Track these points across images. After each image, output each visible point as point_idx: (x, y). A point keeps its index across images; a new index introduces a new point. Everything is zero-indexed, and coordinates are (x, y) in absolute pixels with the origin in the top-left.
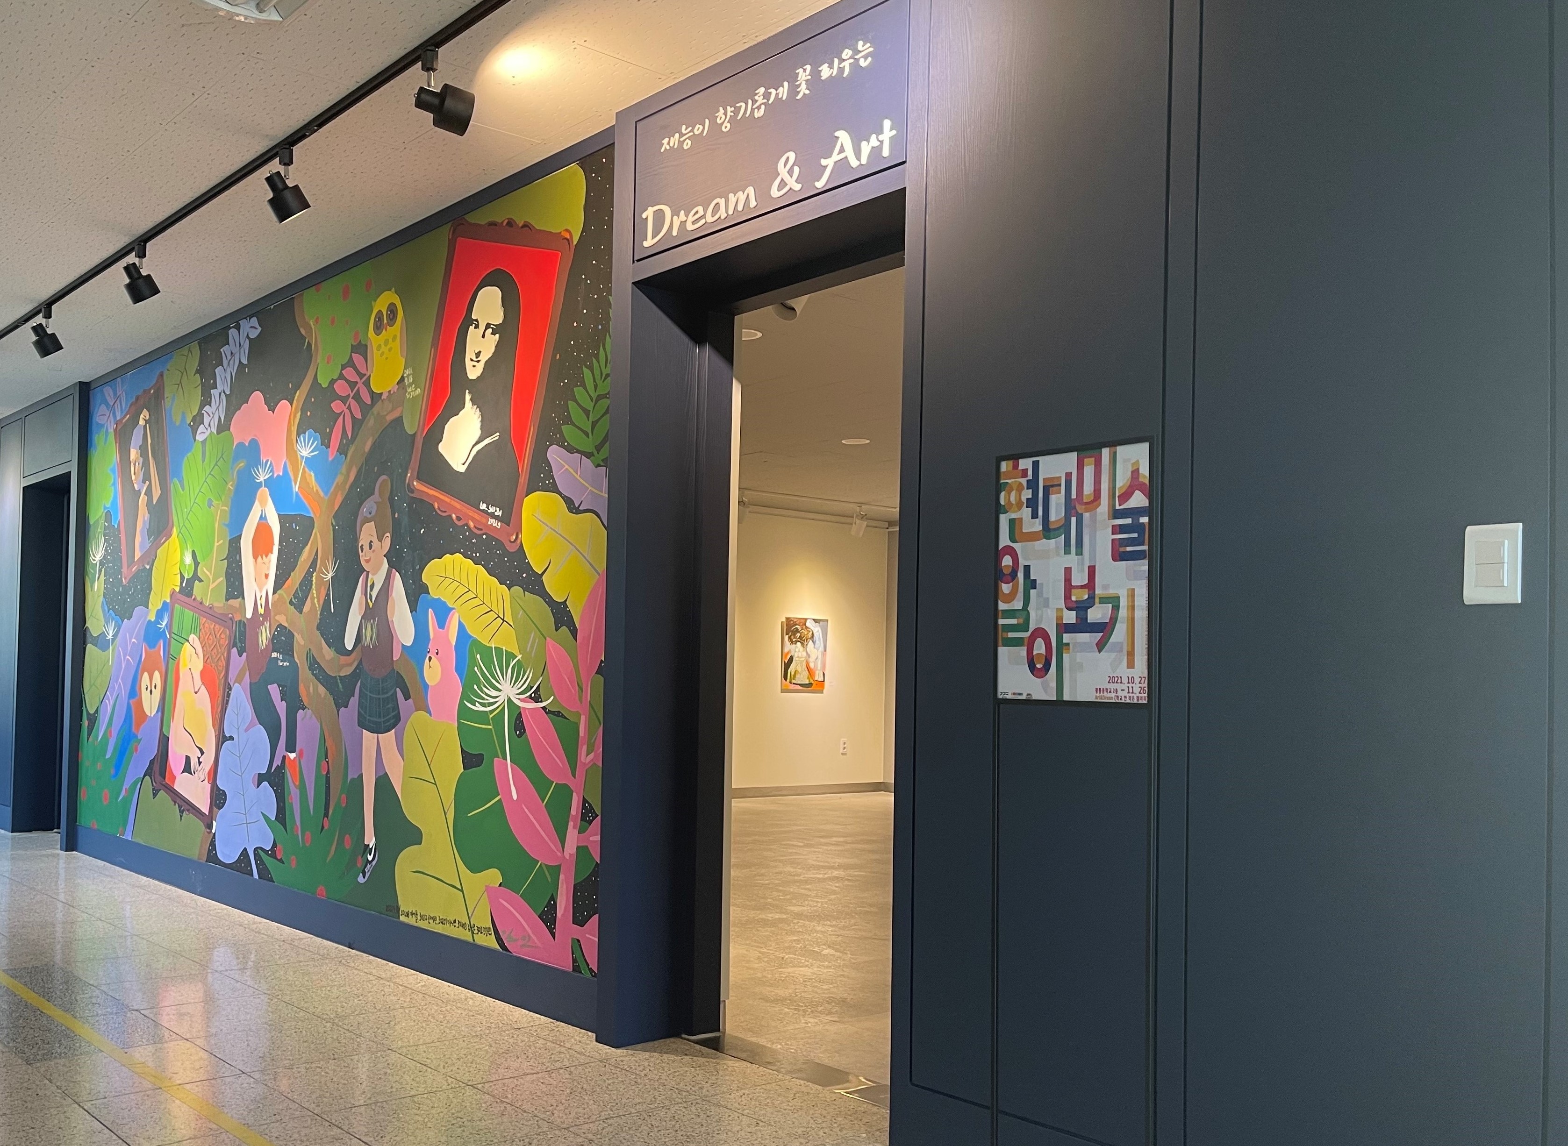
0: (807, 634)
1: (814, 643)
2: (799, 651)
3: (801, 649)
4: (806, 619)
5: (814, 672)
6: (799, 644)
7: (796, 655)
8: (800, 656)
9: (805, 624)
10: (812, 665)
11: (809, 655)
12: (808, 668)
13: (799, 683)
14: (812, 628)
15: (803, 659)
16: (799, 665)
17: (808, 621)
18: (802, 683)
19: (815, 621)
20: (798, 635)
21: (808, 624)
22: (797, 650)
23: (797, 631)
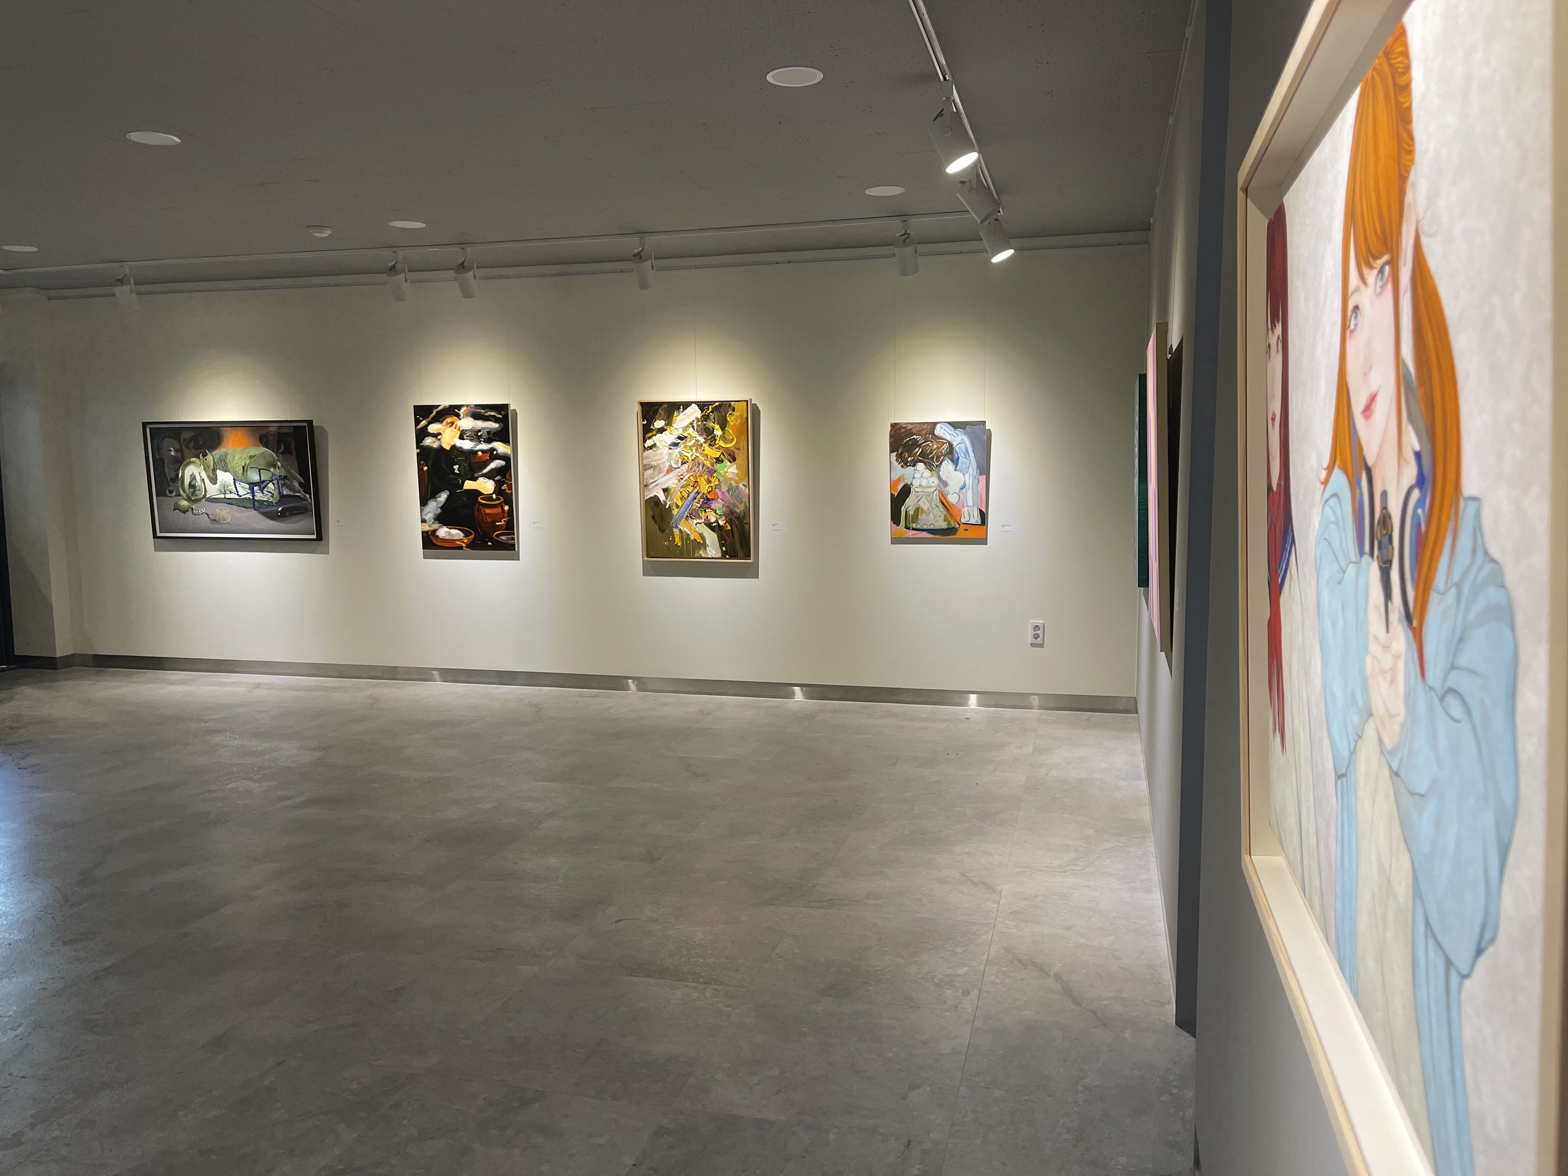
0: (938, 448)
1: (955, 462)
2: (922, 476)
3: (927, 473)
4: (935, 424)
5: (960, 511)
6: (921, 466)
7: (916, 483)
8: (924, 483)
9: (933, 433)
10: (952, 499)
11: (945, 484)
12: (944, 503)
13: (925, 527)
14: (948, 438)
15: (932, 490)
16: (924, 499)
17: (938, 426)
18: (932, 527)
19: (955, 425)
20: (918, 451)
21: (938, 431)
22: (917, 475)
23: (916, 444)
